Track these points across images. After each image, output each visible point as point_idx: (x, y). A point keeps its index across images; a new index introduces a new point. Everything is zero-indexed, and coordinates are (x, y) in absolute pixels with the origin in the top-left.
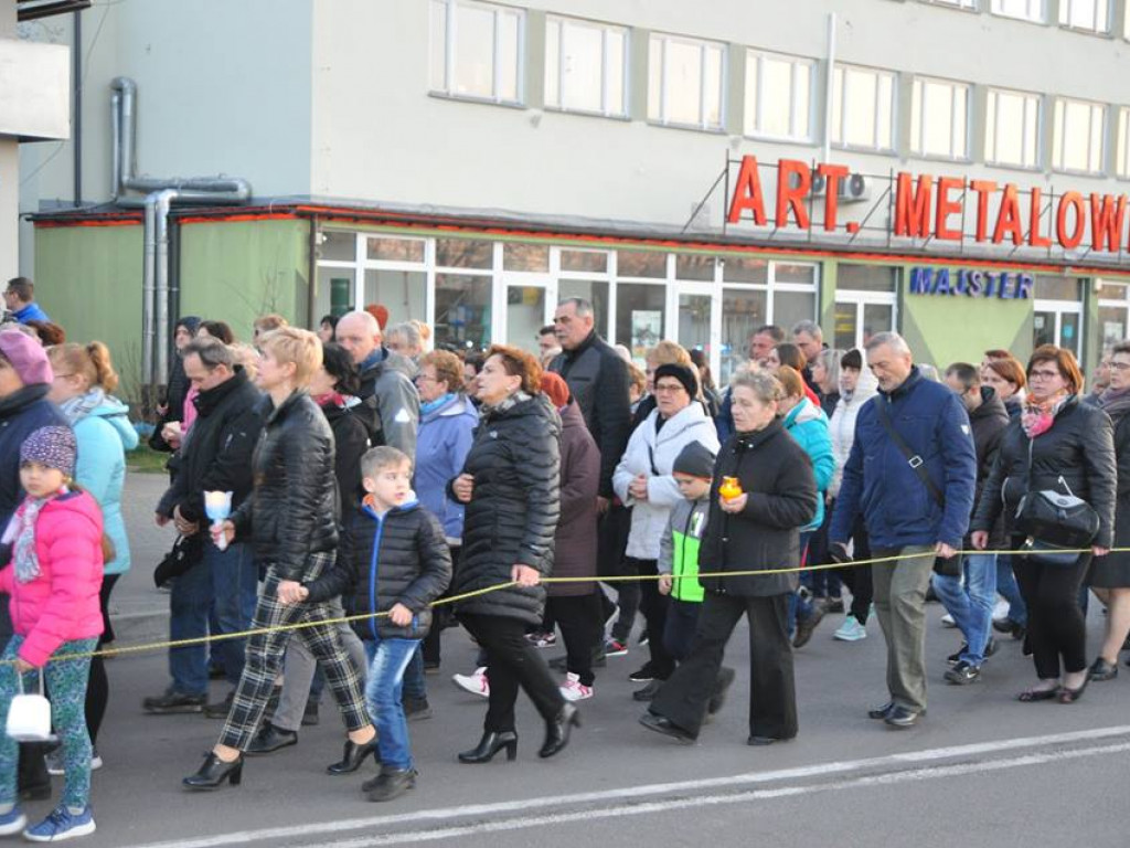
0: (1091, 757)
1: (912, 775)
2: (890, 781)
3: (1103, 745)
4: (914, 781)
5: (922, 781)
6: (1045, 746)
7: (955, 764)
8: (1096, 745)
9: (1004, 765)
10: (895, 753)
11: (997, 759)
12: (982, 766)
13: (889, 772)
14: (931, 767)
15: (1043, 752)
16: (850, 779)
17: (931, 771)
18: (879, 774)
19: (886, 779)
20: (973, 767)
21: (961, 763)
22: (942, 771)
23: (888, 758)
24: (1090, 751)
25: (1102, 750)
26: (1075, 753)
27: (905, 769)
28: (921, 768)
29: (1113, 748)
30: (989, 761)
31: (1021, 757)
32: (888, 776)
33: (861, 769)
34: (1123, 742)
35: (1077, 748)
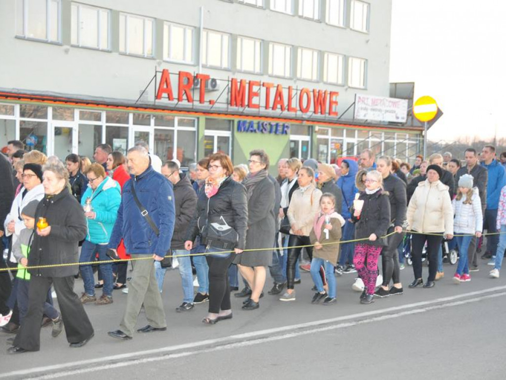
0: (314, 334)
1: (239, 344)
2: (230, 348)
3: (320, 328)
4: (240, 347)
5: (243, 347)
6: (296, 329)
8: (317, 328)
10: (231, 335)
11: (276, 336)
13: (229, 344)
14: (247, 341)
15: (295, 332)
16: (212, 347)
18: (225, 345)
19: (228, 347)
20: (265, 340)
21: (260, 338)
22: (252, 342)
23: (228, 337)
24: (314, 331)
25: (319, 330)
26: (308, 332)
27: (236, 342)
28: (243, 341)
29: (324, 329)
30: (272, 337)
31: (286, 334)
32: (229, 345)
33: (216, 343)
34: (328, 326)
35: (309, 330)
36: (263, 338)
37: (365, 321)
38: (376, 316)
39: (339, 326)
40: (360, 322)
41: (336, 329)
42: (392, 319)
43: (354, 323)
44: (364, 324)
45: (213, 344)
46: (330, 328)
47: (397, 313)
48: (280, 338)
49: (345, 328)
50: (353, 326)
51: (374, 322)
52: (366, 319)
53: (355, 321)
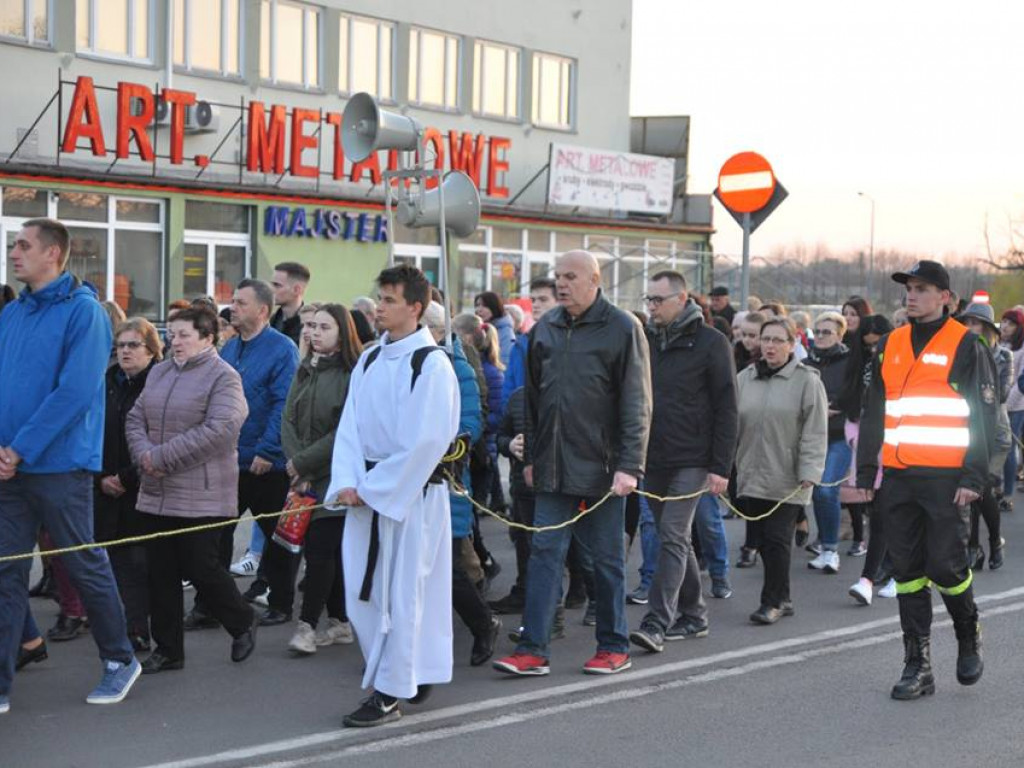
2: (378, 749)
3: (573, 701)
5: (410, 747)
6: (518, 704)
7: (436, 728)
8: (567, 702)
9: (485, 726)
11: (476, 721)
12: (464, 729)
13: (373, 740)
14: (413, 733)
15: (518, 712)
17: (415, 736)
20: (455, 731)
21: (442, 727)
22: (427, 736)
24: (563, 708)
25: (575, 705)
26: (549, 710)
28: (405, 734)
29: (583, 704)
30: (468, 723)
31: (499, 717)
32: (374, 744)
34: (591, 697)
35: (550, 705)
36: (449, 726)
37: (674, 685)
38: (695, 671)
39: (615, 696)
40: (662, 687)
41: (611, 703)
42: (733, 677)
43: (647, 690)
44: (672, 691)
45: (336, 741)
46: (597, 700)
47: (740, 665)
48: (488, 724)
49: (632, 700)
50: (650, 694)
51: (693, 685)
52: (674, 680)
53: (651, 685)
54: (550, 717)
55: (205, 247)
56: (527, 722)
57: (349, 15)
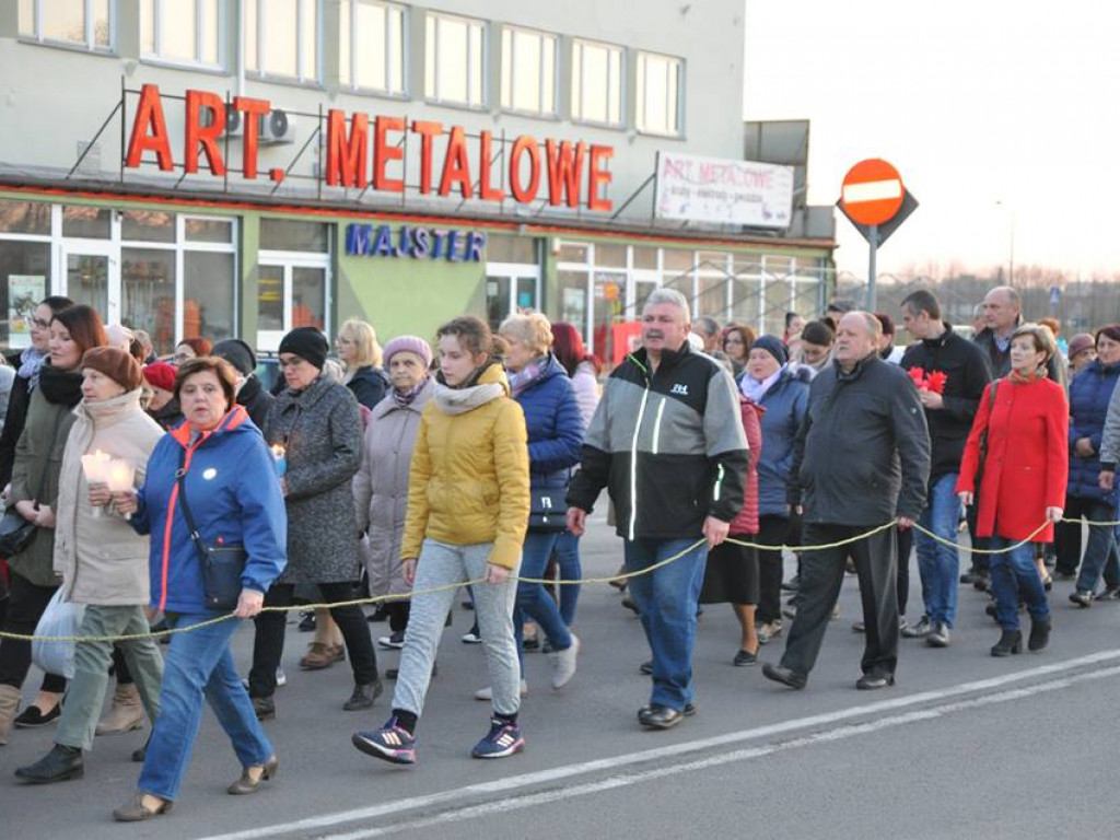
0: (677, 776)
1: (495, 807)
2: (473, 815)
3: (687, 762)
4: (500, 813)
5: (508, 813)
7: (537, 792)
8: (680, 763)
9: (590, 790)
10: (469, 785)
11: (580, 784)
12: (567, 792)
13: (469, 805)
14: (512, 797)
15: (626, 774)
16: (429, 816)
17: (514, 801)
18: (460, 808)
19: (468, 812)
21: (544, 791)
22: (527, 801)
23: (462, 790)
24: (675, 769)
25: (688, 767)
26: (660, 772)
27: (485, 802)
28: (503, 799)
29: (697, 765)
30: (572, 786)
31: (606, 779)
32: (469, 809)
33: (435, 804)
34: (706, 758)
35: (661, 767)
36: (551, 789)
37: (796, 743)
38: (819, 729)
39: (732, 756)
40: (784, 745)
41: (727, 764)
42: (860, 734)
43: (768, 750)
44: (794, 750)
45: (427, 807)
46: (713, 761)
47: (869, 722)
48: (594, 787)
49: (752, 760)
50: (770, 754)
51: (819, 744)
52: (796, 739)
53: (772, 743)
54: (660, 779)
55: (281, 269)
56: (635, 784)
57: (435, 14)
